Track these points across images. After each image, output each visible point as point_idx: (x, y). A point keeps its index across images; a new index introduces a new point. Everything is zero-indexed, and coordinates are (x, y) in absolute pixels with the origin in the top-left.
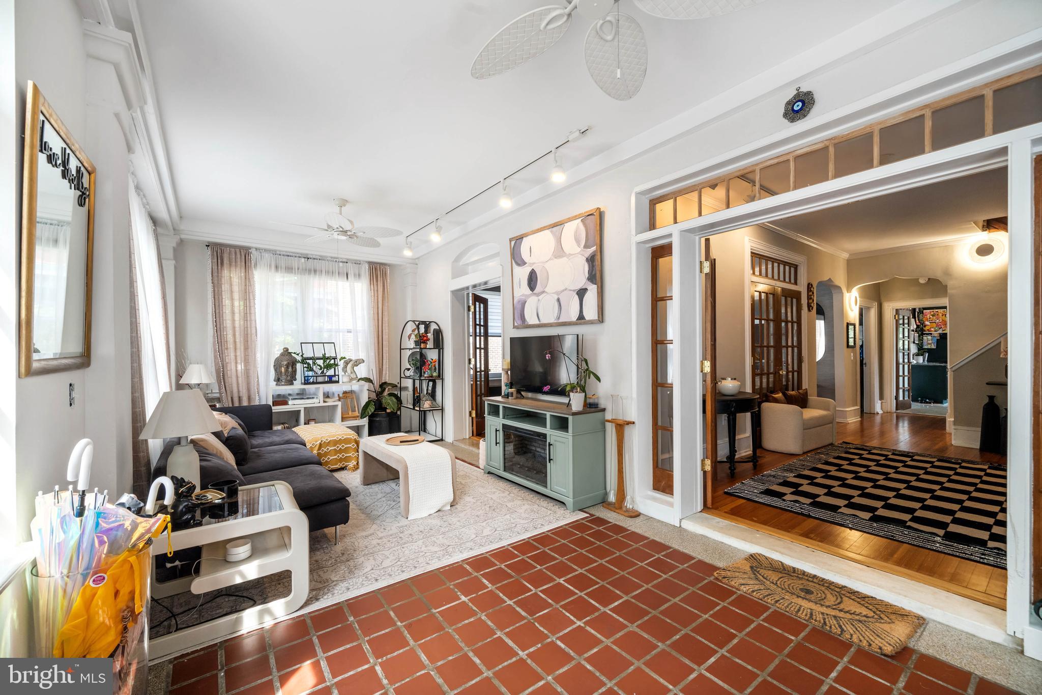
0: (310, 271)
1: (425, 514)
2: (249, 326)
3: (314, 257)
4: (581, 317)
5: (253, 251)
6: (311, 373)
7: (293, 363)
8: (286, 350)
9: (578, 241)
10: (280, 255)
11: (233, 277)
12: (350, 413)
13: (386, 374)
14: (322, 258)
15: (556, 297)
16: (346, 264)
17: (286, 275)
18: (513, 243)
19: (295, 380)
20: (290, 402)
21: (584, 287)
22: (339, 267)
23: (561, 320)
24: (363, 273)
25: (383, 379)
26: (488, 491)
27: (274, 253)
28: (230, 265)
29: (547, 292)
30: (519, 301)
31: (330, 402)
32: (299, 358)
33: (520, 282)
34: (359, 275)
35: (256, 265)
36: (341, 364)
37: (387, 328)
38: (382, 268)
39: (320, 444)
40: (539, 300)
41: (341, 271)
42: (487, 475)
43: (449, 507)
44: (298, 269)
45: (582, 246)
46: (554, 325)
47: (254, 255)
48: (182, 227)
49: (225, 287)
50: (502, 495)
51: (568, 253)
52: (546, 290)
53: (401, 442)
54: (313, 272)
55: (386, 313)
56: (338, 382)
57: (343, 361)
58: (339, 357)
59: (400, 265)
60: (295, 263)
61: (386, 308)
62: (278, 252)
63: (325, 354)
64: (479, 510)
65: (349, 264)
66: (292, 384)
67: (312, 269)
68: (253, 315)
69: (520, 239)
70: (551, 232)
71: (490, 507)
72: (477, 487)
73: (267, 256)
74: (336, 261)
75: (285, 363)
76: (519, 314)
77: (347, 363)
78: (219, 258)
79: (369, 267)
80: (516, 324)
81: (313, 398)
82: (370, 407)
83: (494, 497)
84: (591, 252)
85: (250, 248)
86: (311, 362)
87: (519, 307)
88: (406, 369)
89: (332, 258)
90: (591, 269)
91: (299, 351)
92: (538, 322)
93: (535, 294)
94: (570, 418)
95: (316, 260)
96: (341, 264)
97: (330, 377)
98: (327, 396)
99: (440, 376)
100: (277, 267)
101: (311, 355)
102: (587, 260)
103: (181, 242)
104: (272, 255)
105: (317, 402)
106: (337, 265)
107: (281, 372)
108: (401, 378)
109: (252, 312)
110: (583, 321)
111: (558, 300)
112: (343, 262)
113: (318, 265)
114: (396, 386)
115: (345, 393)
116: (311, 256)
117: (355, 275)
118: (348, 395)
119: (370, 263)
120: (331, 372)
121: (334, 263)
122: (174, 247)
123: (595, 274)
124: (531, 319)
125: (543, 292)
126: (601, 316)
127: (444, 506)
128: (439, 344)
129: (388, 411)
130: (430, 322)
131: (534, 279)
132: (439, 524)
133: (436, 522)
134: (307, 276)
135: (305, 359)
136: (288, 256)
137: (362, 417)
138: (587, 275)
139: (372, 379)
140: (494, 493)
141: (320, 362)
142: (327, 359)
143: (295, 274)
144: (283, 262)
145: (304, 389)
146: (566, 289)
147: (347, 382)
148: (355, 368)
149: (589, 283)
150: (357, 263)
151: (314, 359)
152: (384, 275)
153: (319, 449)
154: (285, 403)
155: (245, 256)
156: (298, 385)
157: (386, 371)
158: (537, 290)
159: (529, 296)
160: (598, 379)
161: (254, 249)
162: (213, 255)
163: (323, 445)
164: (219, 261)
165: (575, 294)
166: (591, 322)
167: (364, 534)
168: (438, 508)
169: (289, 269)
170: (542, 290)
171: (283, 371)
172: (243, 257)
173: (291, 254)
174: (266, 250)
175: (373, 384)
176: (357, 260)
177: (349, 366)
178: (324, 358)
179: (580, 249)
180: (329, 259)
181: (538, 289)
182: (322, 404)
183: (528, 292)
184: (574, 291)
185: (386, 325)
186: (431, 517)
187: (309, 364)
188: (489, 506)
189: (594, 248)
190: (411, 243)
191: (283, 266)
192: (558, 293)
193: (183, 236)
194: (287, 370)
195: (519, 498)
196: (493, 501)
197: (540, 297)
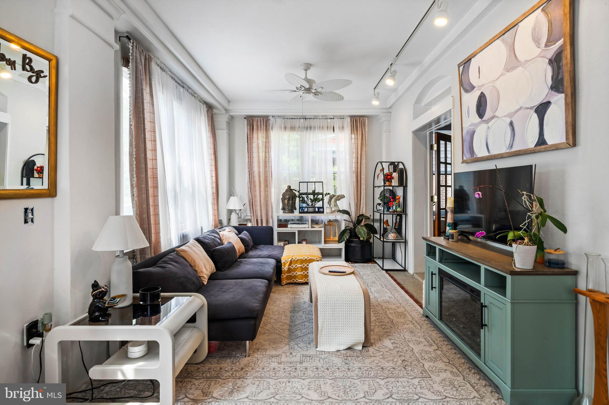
0: (307, 128)
1: (333, 349)
2: (268, 171)
3: (310, 117)
4: (541, 141)
5: (271, 118)
6: (304, 205)
7: (293, 197)
8: (289, 187)
9: (536, 40)
10: (287, 119)
11: (259, 138)
12: (332, 238)
13: (363, 207)
14: (315, 118)
15: (508, 120)
16: (332, 120)
17: (291, 133)
18: (461, 68)
19: (296, 209)
20: (289, 226)
21: (545, 101)
22: (327, 123)
23: (515, 149)
24: (345, 126)
25: (361, 211)
26: (414, 338)
27: (284, 117)
28: (258, 129)
29: (497, 117)
30: (468, 132)
31: (317, 228)
32: (297, 194)
33: (468, 110)
34: (343, 127)
35: (272, 128)
36: (326, 199)
37: (364, 169)
38: (361, 119)
39: (291, 261)
40: (488, 128)
41: (329, 126)
42: (424, 318)
43: (360, 348)
44: (299, 128)
45: (543, 45)
46: (506, 155)
47: (272, 120)
48: (230, 108)
49: (255, 145)
50: (427, 348)
51: (523, 61)
52: (497, 114)
53: (330, 272)
54: (309, 128)
55: (364, 157)
56: (323, 212)
57: (328, 196)
58: (325, 193)
59: (377, 116)
60: (297, 123)
61: (364, 153)
62: (286, 117)
63: (315, 190)
64: (388, 362)
65: (335, 120)
66: (293, 212)
67: (309, 127)
68: (270, 163)
69: (468, 61)
70: (503, 41)
71: (403, 361)
72: (405, 331)
73: (279, 120)
74: (325, 118)
75: (288, 197)
76: (468, 147)
77: (331, 198)
78: (251, 126)
79: (351, 120)
80: (465, 158)
81: (306, 224)
82: (346, 234)
83: (417, 349)
84: (556, 49)
85: (269, 116)
86: (305, 196)
87: (467, 138)
88: (378, 204)
89: (322, 116)
90: (556, 72)
91: (297, 189)
92: (487, 154)
93: (484, 121)
94: (509, 278)
95: (311, 120)
96: (329, 120)
97: (319, 208)
98: (315, 222)
99: (404, 211)
100: (285, 128)
101: (305, 191)
102: (551, 62)
103: (232, 118)
104: (282, 119)
105: (306, 227)
106: (326, 122)
107: (285, 203)
108: (374, 211)
109: (270, 160)
110: (543, 147)
111: (511, 124)
112: (331, 119)
113: (313, 123)
114: (369, 218)
115: (330, 221)
116: (308, 117)
117: (339, 128)
118: (331, 223)
119: (352, 117)
120: (319, 204)
121: (324, 120)
122: (227, 122)
123: (562, 79)
124: (480, 151)
125: (493, 117)
126: (571, 137)
127: (356, 344)
128: (403, 182)
129: (361, 239)
130: (399, 162)
131: (483, 104)
132: (339, 365)
133: (337, 361)
134: (305, 132)
135: (301, 194)
136: (292, 119)
137: (339, 241)
138: (550, 82)
139: (350, 211)
140: (419, 343)
141: (311, 197)
142: (316, 194)
143: (297, 131)
144: (289, 123)
145: (302, 217)
146: (521, 108)
147: (329, 213)
148: (338, 202)
149: (553, 93)
150: (342, 118)
151: (307, 194)
152: (363, 125)
153: (290, 265)
154: (286, 226)
155: (266, 122)
156: (296, 214)
157: (363, 205)
158: (487, 116)
159: (477, 125)
160: (564, 229)
161: (271, 117)
162: (248, 124)
163: (293, 262)
164: (251, 127)
165: (532, 112)
166: (556, 148)
167: (274, 353)
168: (348, 346)
169: (293, 128)
170: (492, 115)
171: (286, 202)
172: (265, 123)
173: (294, 117)
174: (279, 116)
175: (350, 216)
176: (341, 116)
177: (333, 200)
178: (314, 193)
179: (540, 50)
180: (320, 117)
181: (488, 114)
182: (310, 229)
183: (477, 119)
184: (531, 108)
185: (364, 167)
186: (339, 353)
187: (303, 198)
188: (403, 358)
189: (561, 42)
190: (378, 93)
191: (289, 126)
192: (510, 115)
193: (231, 114)
194: (288, 202)
195: (445, 360)
196: (411, 354)
197: (490, 124)
